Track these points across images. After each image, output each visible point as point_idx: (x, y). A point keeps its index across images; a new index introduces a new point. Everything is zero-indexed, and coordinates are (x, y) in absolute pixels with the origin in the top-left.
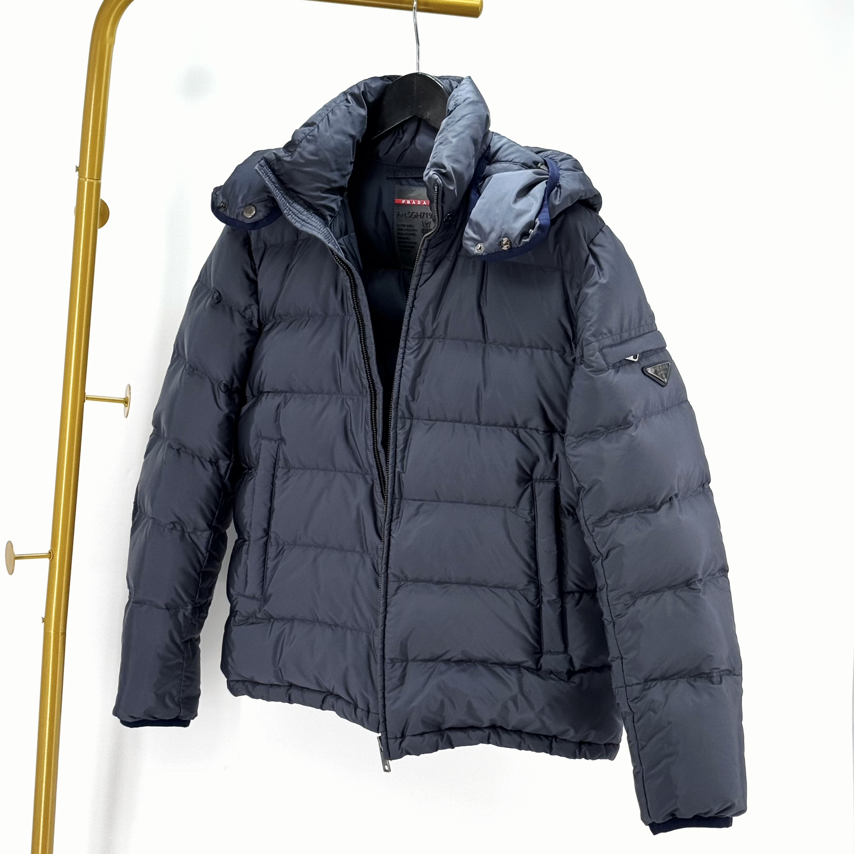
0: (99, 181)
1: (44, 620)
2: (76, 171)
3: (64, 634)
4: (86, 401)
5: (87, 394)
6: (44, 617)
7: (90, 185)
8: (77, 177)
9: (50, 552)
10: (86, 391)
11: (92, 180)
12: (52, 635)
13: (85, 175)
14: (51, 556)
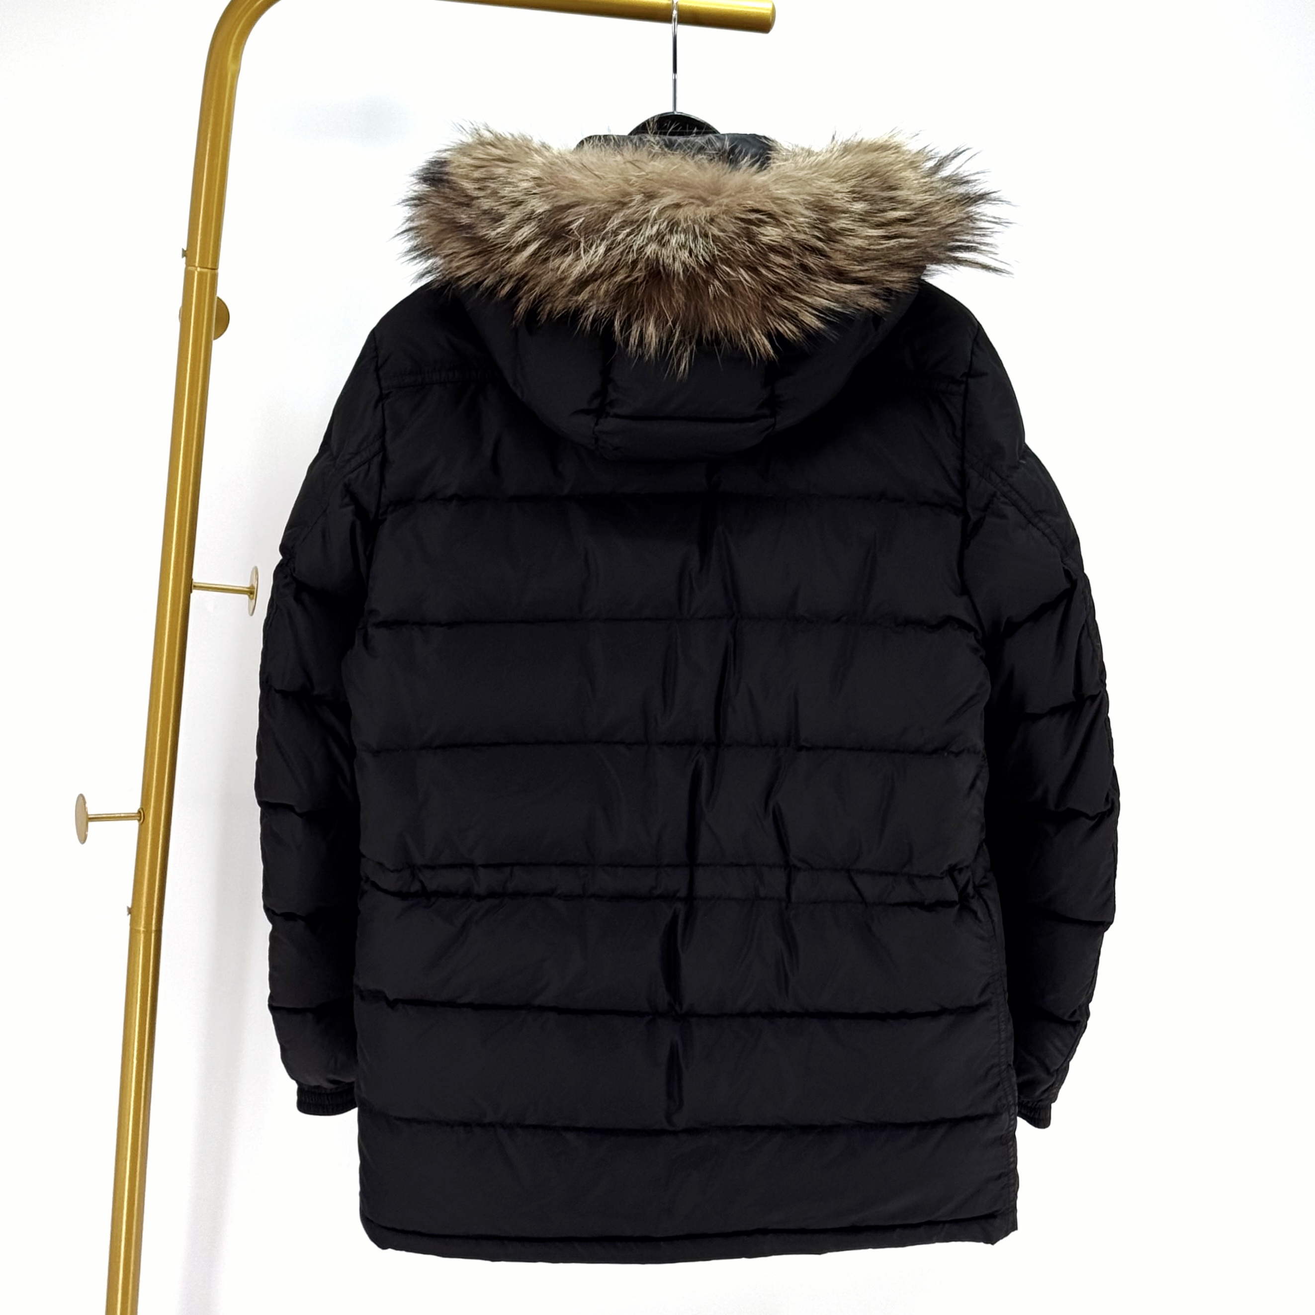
0: (216, 271)
1: (130, 911)
2: (183, 256)
4: (194, 591)
5: (195, 580)
6: (130, 907)
7: (202, 276)
9: (139, 812)
10: (193, 577)
11: (205, 270)
12: (141, 931)
13: (195, 262)
14: (141, 817)
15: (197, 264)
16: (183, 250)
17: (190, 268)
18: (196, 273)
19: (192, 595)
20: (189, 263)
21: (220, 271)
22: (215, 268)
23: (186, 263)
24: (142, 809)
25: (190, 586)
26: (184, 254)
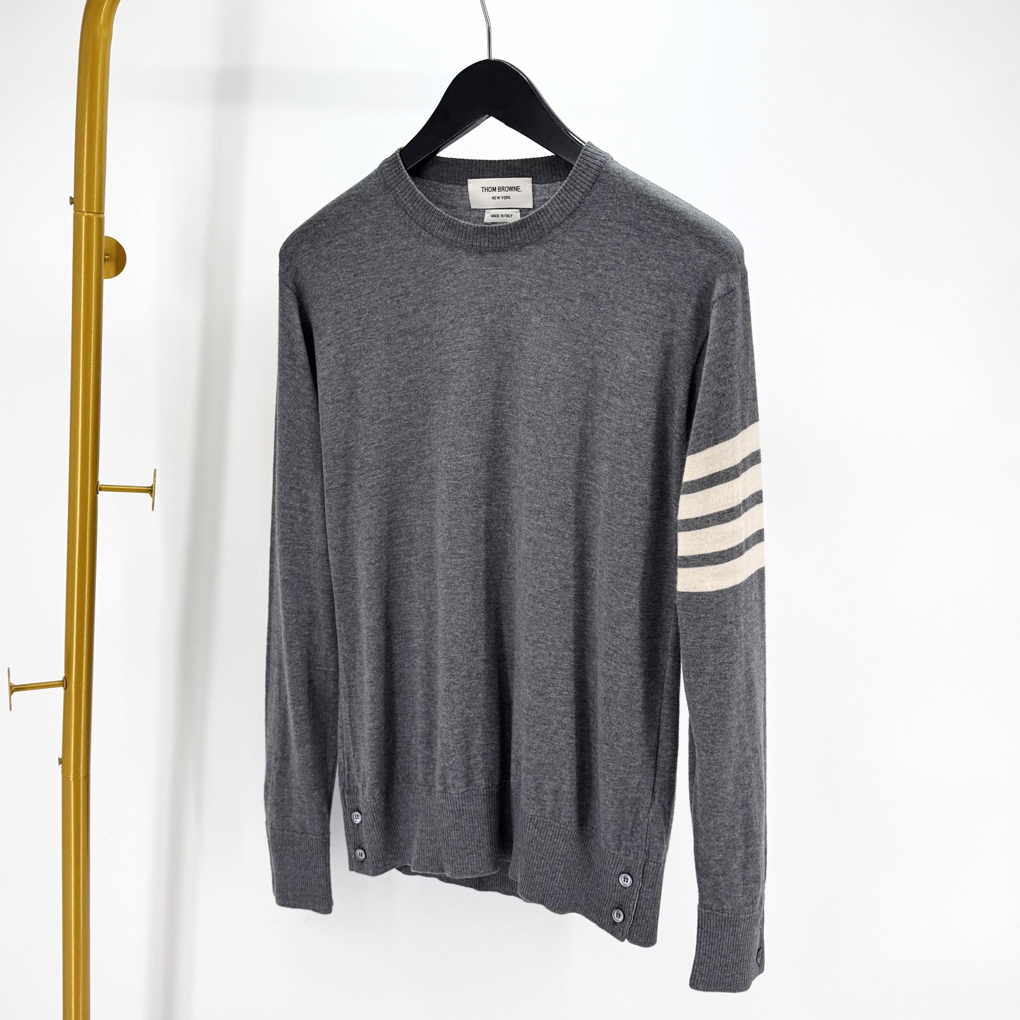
0: (101, 215)
1: (61, 761)
2: (71, 203)
3: (87, 777)
4: (100, 492)
5: (100, 483)
6: (61, 757)
7: (89, 220)
8: (73, 211)
9: (63, 681)
10: (99, 480)
11: (91, 214)
12: (71, 779)
13: (82, 208)
14: (63, 684)
15: (84, 210)
16: (71, 197)
17: (77, 212)
18: (84, 218)
19: (99, 496)
20: (77, 210)
21: (105, 215)
22: (101, 211)
23: (74, 209)
24: (65, 677)
25: (97, 488)
26: (72, 201)
